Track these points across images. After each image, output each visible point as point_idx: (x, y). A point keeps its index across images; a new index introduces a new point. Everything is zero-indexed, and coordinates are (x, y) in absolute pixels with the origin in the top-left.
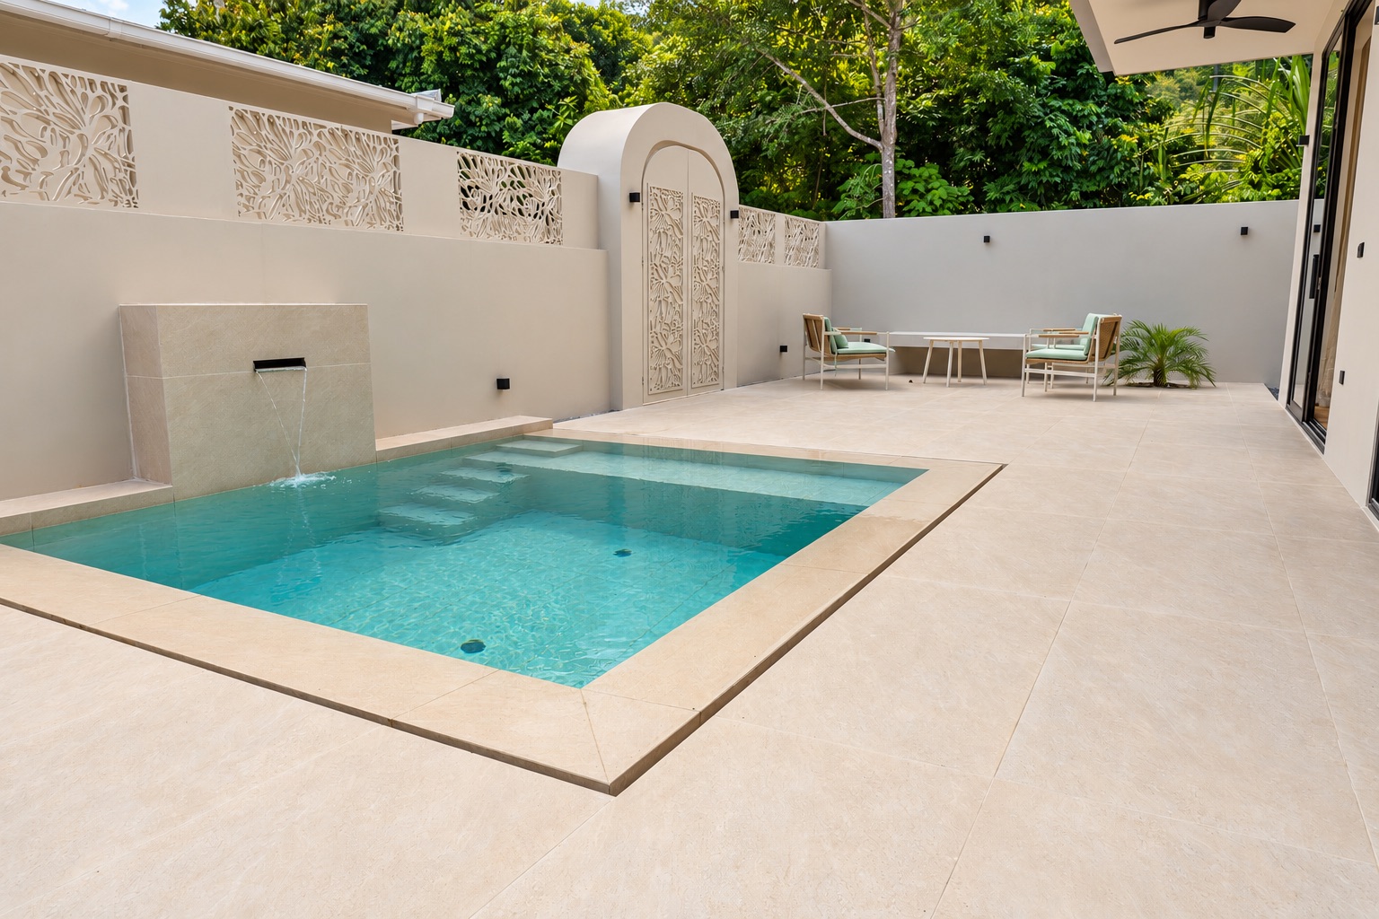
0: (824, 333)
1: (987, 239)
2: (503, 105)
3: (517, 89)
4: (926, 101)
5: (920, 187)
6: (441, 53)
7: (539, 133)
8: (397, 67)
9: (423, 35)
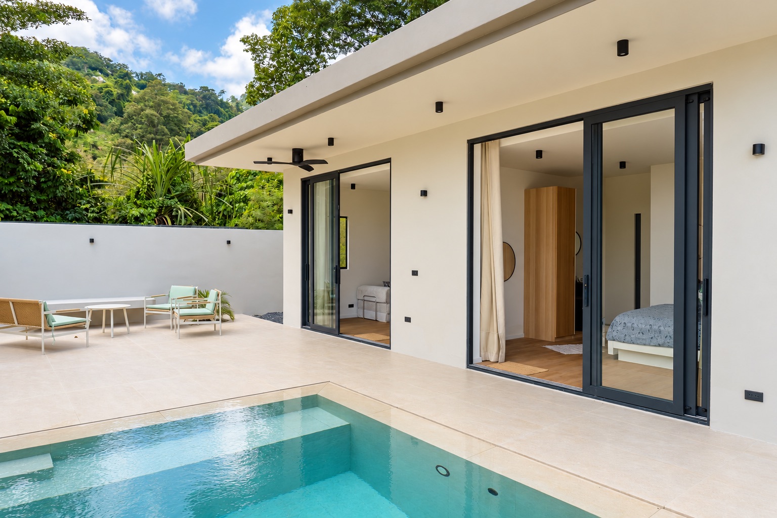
0: (43, 313)
1: (92, 241)
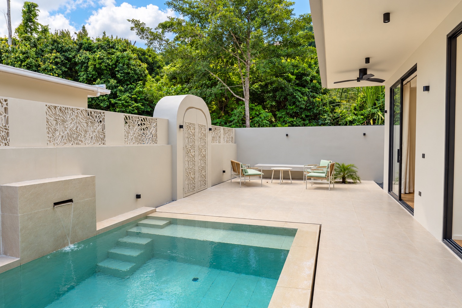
0: (241, 169)
1: (287, 135)
2: (117, 83)
3: (122, 78)
4: (256, 86)
5: (258, 113)
6: (96, 65)
7: (130, 92)
8: (79, 69)
9: (89, 59)
